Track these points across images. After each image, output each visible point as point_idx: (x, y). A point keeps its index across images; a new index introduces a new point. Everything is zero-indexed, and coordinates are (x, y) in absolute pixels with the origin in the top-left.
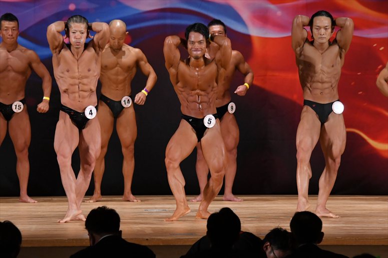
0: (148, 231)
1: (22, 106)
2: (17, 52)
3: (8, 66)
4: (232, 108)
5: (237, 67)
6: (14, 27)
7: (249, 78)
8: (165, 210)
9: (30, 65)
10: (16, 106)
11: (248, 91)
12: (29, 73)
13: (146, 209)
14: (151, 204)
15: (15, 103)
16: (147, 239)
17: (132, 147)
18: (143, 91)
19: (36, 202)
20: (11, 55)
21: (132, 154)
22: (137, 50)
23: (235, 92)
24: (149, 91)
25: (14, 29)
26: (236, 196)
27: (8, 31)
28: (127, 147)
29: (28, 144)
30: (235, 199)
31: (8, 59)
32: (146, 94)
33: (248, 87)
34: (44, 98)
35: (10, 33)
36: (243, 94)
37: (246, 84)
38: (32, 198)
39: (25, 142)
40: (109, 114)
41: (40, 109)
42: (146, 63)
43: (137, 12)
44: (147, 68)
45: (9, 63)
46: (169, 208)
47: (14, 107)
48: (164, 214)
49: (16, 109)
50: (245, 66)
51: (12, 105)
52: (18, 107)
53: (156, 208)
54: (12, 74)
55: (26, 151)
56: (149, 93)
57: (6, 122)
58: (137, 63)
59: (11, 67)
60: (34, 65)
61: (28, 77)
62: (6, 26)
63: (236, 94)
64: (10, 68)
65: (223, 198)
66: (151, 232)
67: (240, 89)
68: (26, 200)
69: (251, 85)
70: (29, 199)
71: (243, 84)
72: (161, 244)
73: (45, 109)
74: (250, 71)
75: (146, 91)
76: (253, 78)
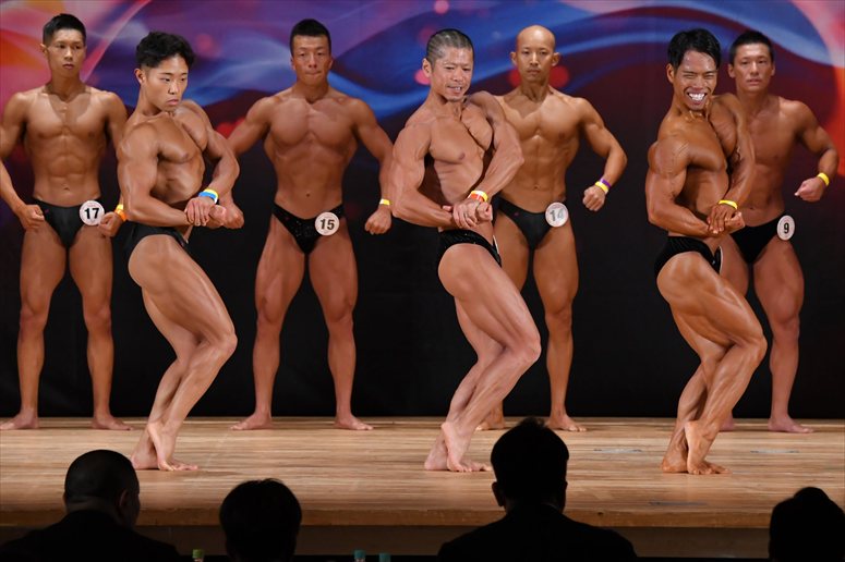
0: (603, 496)
1: (337, 223)
2: (327, 101)
3: (307, 133)
4: (787, 228)
5: (798, 138)
6: (319, 48)
7: (827, 161)
8: (638, 450)
9: (354, 131)
10: (323, 221)
11: (827, 191)
12: (353, 148)
13: (598, 448)
14: (610, 437)
15: (322, 216)
16: (600, 514)
17: (568, 312)
18: (599, 184)
19: (370, 428)
20: (314, 108)
21: (567, 328)
22: (580, 101)
23: (796, 194)
24: (611, 184)
25: (320, 51)
26: (799, 421)
27: (307, 59)
28: (557, 313)
29: (353, 302)
30: (795, 428)
31: (308, 117)
32: (606, 189)
33: (827, 182)
34: (383, 202)
35: (312, 62)
36: (815, 197)
37: (822, 175)
38: (362, 421)
39: (346, 300)
40: (518, 242)
41: (371, 226)
42: (600, 128)
43: (583, 16)
44: (604, 138)
45: (311, 126)
46: (650, 446)
47: (318, 224)
48: (638, 458)
49: (323, 227)
50: (819, 136)
51: (314, 219)
52: (327, 224)
53: (619, 445)
54: (317, 149)
55: (348, 319)
56: (610, 189)
57: (303, 255)
58: (580, 128)
59: (314, 134)
60: (364, 131)
61: (350, 158)
62: (303, 46)
63: (799, 197)
64: (311, 136)
65: (768, 424)
66: (610, 497)
67: (808, 187)
68: (348, 424)
69: (834, 177)
70: (355, 422)
71: (814, 174)
72: (632, 525)
73: (382, 226)
74: (831, 145)
75: (605, 182)
76: (837, 160)
